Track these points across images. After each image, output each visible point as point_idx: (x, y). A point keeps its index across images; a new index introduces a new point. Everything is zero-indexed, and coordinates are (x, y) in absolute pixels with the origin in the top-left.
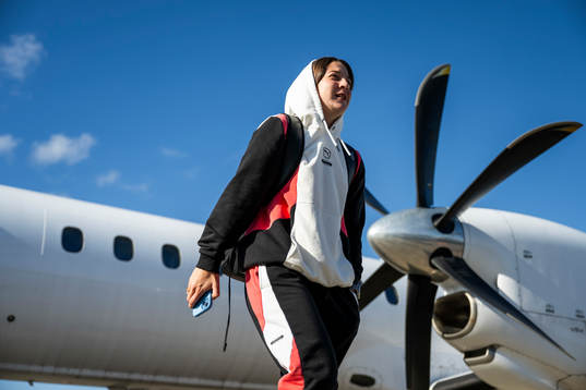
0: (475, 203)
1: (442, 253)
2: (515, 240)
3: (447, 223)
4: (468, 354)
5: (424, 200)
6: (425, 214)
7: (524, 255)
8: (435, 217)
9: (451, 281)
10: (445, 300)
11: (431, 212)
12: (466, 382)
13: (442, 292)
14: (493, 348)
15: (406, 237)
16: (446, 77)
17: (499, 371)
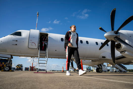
0: (121, 29)
1: (116, 37)
2: (128, 34)
3: (117, 32)
4: (121, 52)
5: (113, 29)
6: (113, 32)
7: (130, 37)
8: (115, 32)
9: (118, 41)
10: (117, 44)
11: (114, 31)
12: (121, 57)
13: (116, 43)
14: (125, 51)
15: (110, 35)
16: (115, 10)
17: (126, 54)
